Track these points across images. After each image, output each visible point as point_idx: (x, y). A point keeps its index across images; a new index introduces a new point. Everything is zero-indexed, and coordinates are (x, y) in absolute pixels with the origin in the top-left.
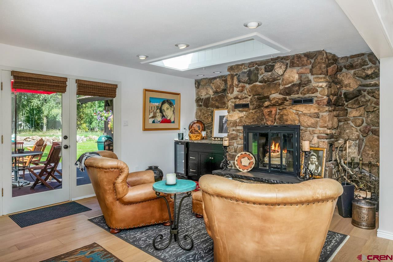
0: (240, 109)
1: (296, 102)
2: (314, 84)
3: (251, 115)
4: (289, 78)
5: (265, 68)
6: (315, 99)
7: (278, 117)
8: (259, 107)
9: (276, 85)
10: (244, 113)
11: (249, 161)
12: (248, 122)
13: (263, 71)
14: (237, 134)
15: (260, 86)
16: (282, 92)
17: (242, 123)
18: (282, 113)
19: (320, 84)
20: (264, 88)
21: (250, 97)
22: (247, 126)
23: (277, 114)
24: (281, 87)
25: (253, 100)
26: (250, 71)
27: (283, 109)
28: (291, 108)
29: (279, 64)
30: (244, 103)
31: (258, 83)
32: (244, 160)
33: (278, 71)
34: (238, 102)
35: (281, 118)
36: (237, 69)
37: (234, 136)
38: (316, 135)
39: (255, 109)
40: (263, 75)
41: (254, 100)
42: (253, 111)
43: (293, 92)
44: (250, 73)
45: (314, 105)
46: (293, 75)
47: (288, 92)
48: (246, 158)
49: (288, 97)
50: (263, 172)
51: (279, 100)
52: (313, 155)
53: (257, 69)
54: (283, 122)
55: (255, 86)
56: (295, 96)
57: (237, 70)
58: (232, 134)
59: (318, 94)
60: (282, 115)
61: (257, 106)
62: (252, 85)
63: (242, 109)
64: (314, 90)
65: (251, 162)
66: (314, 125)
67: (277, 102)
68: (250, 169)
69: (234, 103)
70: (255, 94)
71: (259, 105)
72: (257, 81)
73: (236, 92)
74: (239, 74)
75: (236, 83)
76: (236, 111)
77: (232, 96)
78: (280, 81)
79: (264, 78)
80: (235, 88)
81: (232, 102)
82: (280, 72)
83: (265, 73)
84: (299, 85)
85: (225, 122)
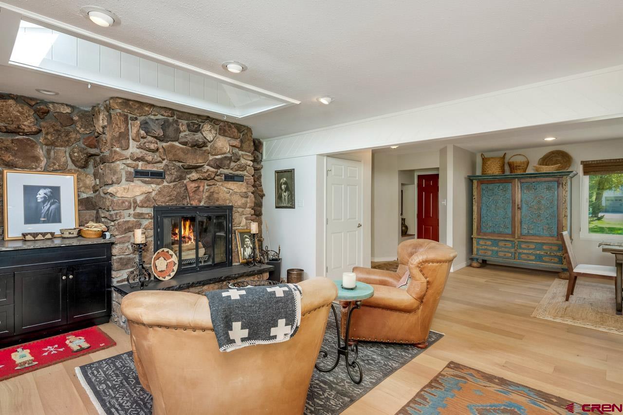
0: (147, 179)
1: (229, 178)
2: (243, 161)
3: (166, 190)
4: (223, 148)
5: (189, 125)
6: (245, 178)
7: (206, 195)
8: (181, 178)
9: (204, 152)
10: (153, 186)
11: (166, 263)
12: (162, 202)
13: (185, 128)
14: (137, 222)
15: (181, 148)
16: (212, 163)
17: (151, 203)
18: (212, 190)
19: (248, 162)
20: (187, 154)
21: (164, 163)
22: (159, 207)
23: (205, 191)
24: (211, 158)
25: (170, 167)
26: (166, 121)
27: (214, 185)
28: (222, 185)
29: (209, 126)
30: (155, 169)
31: (177, 144)
32: (160, 263)
33: (207, 135)
34: (141, 166)
35: (210, 196)
36: (138, 110)
37: (131, 226)
38: (244, 216)
39: (174, 181)
41: (173, 168)
42: (172, 184)
43: (224, 166)
45: (244, 184)
46: (224, 145)
47: (218, 164)
48: (161, 258)
49: (218, 171)
50: (190, 271)
51: (213, 174)
52: (246, 238)
53: (176, 122)
54: (213, 201)
55: (173, 147)
56: (226, 171)
57: (138, 112)
58: (128, 222)
59: (245, 173)
60: (212, 193)
61: (178, 178)
62: (167, 144)
63: (150, 179)
64: (243, 167)
65: (170, 262)
66: (244, 206)
68: (173, 274)
69: (134, 168)
70: (173, 159)
71: (181, 176)
72: (176, 139)
73: (133, 148)
74: (143, 118)
75: (138, 133)
76: (137, 182)
77: (127, 153)
78: (208, 148)
79: (189, 138)
80: (131, 141)
81: (128, 165)
82: (210, 137)
83: (187, 133)
84: (230, 159)
85: (45, 200)
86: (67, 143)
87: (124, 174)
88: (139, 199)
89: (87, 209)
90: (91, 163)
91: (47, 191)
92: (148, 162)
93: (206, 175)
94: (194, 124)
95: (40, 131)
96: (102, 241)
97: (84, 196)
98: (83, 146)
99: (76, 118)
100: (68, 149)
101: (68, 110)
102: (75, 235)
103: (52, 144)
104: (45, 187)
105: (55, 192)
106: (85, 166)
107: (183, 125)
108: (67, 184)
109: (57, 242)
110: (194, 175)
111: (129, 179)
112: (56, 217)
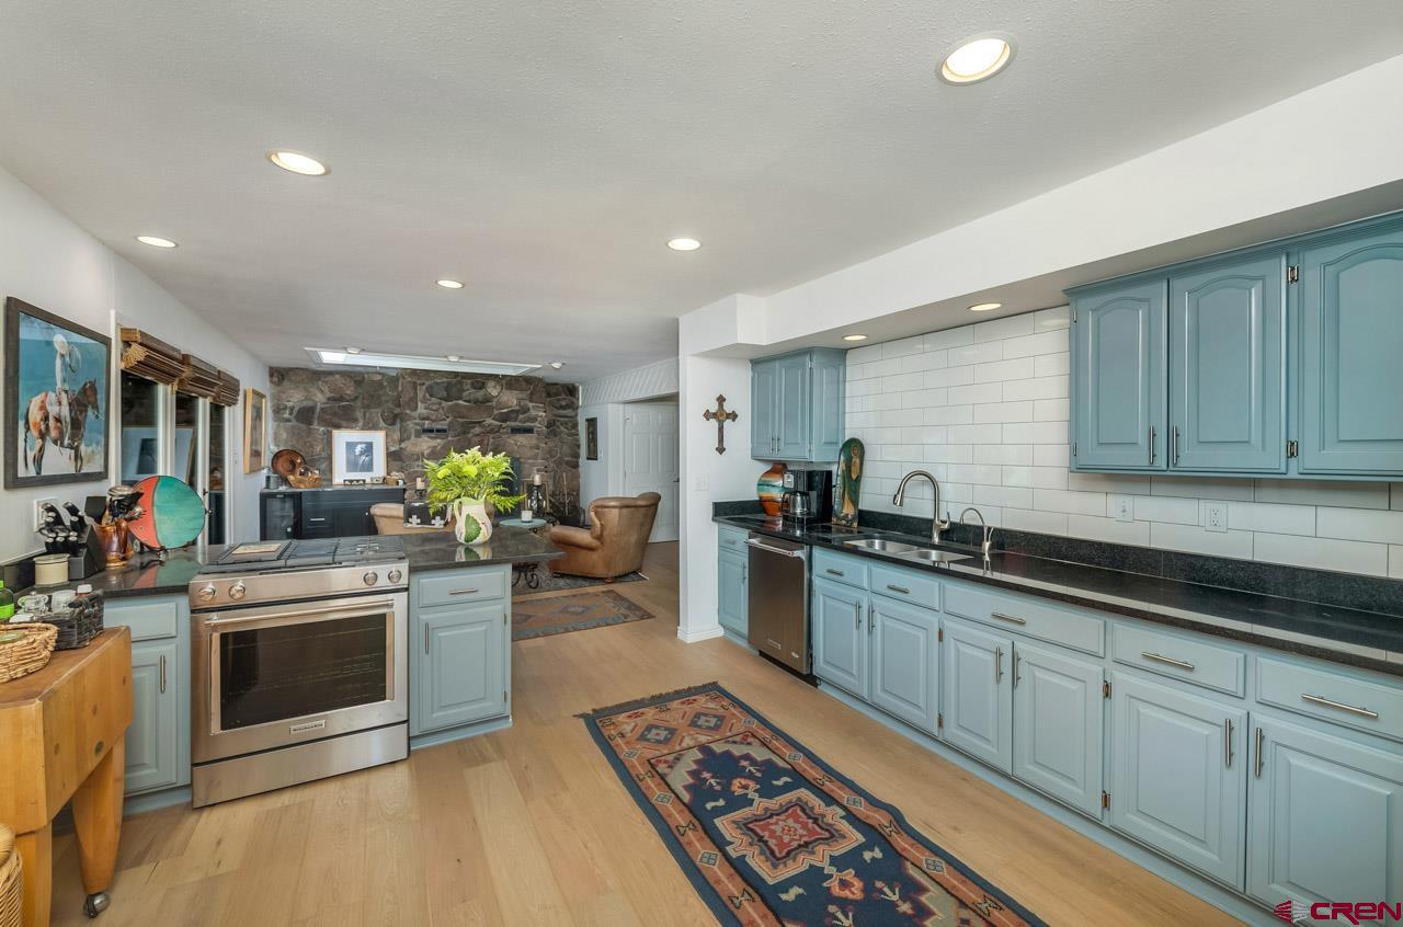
0: (433, 435)
1: (515, 431)
2: (533, 413)
4: (508, 401)
5: (472, 384)
6: (535, 429)
7: (491, 448)
8: (465, 433)
9: (488, 408)
10: (439, 441)
13: (469, 387)
15: (465, 405)
16: (497, 418)
18: (497, 443)
19: (541, 414)
20: (473, 410)
21: (449, 420)
23: (490, 444)
24: (496, 412)
25: (454, 424)
26: (449, 383)
27: (499, 437)
28: (508, 438)
29: (492, 383)
30: (441, 426)
31: (461, 402)
33: (492, 391)
34: (427, 424)
35: (495, 448)
40: (469, 392)
41: (456, 424)
42: (455, 439)
43: (511, 419)
44: (448, 387)
45: (535, 435)
46: (511, 399)
47: (504, 418)
49: (504, 425)
53: (460, 383)
55: (457, 405)
56: (513, 424)
59: (537, 424)
60: (497, 445)
62: (451, 403)
63: (435, 435)
64: (534, 419)
66: (535, 458)
67: (493, 429)
69: (421, 426)
70: (457, 416)
72: (460, 398)
73: (421, 409)
74: (427, 383)
75: (424, 397)
76: (425, 438)
77: (415, 414)
78: (494, 404)
79: (472, 397)
80: (419, 404)
81: (417, 424)
82: (494, 393)
83: (472, 391)
84: (517, 412)
85: (362, 453)
86: (379, 405)
87: (413, 431)
88: (426, 453)
89: (395, 460)
90: (398, 421)
91: (364, 446)
92: (433, 421)
93: (488, 429)
94: (478, 382)
95: (356, 398)
96: (396, 487)
97: (393, 449)
98: (391, 406)
99: (385, 384)
100: (380, 410)
101: (379, 377)
102: (381, 481)
103: (368, 407)
104: (361, 443)
105: (369, 447)
106: (393, 424)
107: (467, 383)
108: (378, 439)
109: (367, 487)
110: (477, 430)
111: (418, 435)
112: (369, 467)
